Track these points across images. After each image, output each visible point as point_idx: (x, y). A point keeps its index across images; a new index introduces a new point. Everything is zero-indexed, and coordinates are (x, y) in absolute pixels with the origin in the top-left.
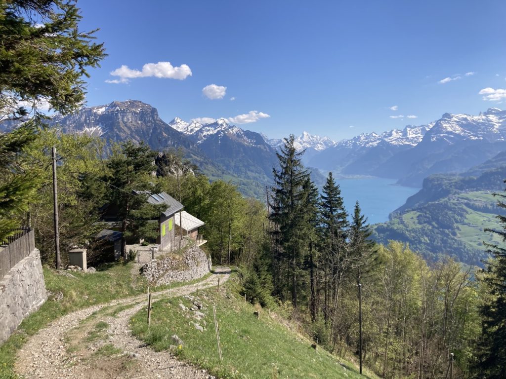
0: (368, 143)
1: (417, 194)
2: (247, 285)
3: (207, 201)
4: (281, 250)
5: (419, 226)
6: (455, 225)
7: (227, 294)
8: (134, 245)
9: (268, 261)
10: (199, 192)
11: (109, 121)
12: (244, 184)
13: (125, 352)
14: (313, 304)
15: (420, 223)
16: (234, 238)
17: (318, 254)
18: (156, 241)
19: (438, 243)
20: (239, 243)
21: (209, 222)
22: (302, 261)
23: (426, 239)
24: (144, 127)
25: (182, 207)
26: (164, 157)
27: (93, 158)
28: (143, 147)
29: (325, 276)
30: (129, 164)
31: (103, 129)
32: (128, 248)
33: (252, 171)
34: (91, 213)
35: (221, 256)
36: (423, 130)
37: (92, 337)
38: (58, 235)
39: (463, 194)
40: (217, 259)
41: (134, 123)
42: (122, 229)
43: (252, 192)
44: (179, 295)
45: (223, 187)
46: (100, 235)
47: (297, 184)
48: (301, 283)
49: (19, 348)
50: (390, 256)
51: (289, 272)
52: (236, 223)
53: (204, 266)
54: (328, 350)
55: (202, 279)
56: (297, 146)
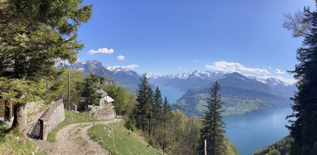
0: (171, 77)
1: (186, 94)
2: (127, 123)
3: (116, 93)
4: (140, 111)
5: (186, 104)
6: (196, 104)
7: (120, 125)
8: (91, 106)
9: (135, 115)
10: (113, 90)
11: (86, 66)
12: (129, 88)
13: (85, 140)
14: (149, 131)
15: (186, 103)
16: (124, 106)
17: (152, 113)
18: (98, 105)
19: (191, 110)
20: (126, 108)
21: (116, 100)
22: (147, 116)
23: (187, 109)
24: (97, 68)
25: (107, 94)
26: (103, 78)
27: (80, 77)
28: (96, 74)
29: (154, 121)
30: (91, 79)
31: (84, 69)
32: (89, 106)
33: (132, 84)
34: (79, 94)
35: (119, 112)
36: (189, 74)
37: (76, 133)
38: (69, 100)
39: (199, 95)
40: (118, 113)
41: (94, 67)
42: (88, 100)
43: (132, 91)
44: (104, 124)
45: (121, 88)
46: (81, 101)
47: (147, 89)
48: (146, 123)
49: (57, 132)
50: (175, 114)
51: (142, 119)
52: (125, 101)
53: (113, 115)
54: (153, 147)
55: (112, 120)
56: (147, 76)
